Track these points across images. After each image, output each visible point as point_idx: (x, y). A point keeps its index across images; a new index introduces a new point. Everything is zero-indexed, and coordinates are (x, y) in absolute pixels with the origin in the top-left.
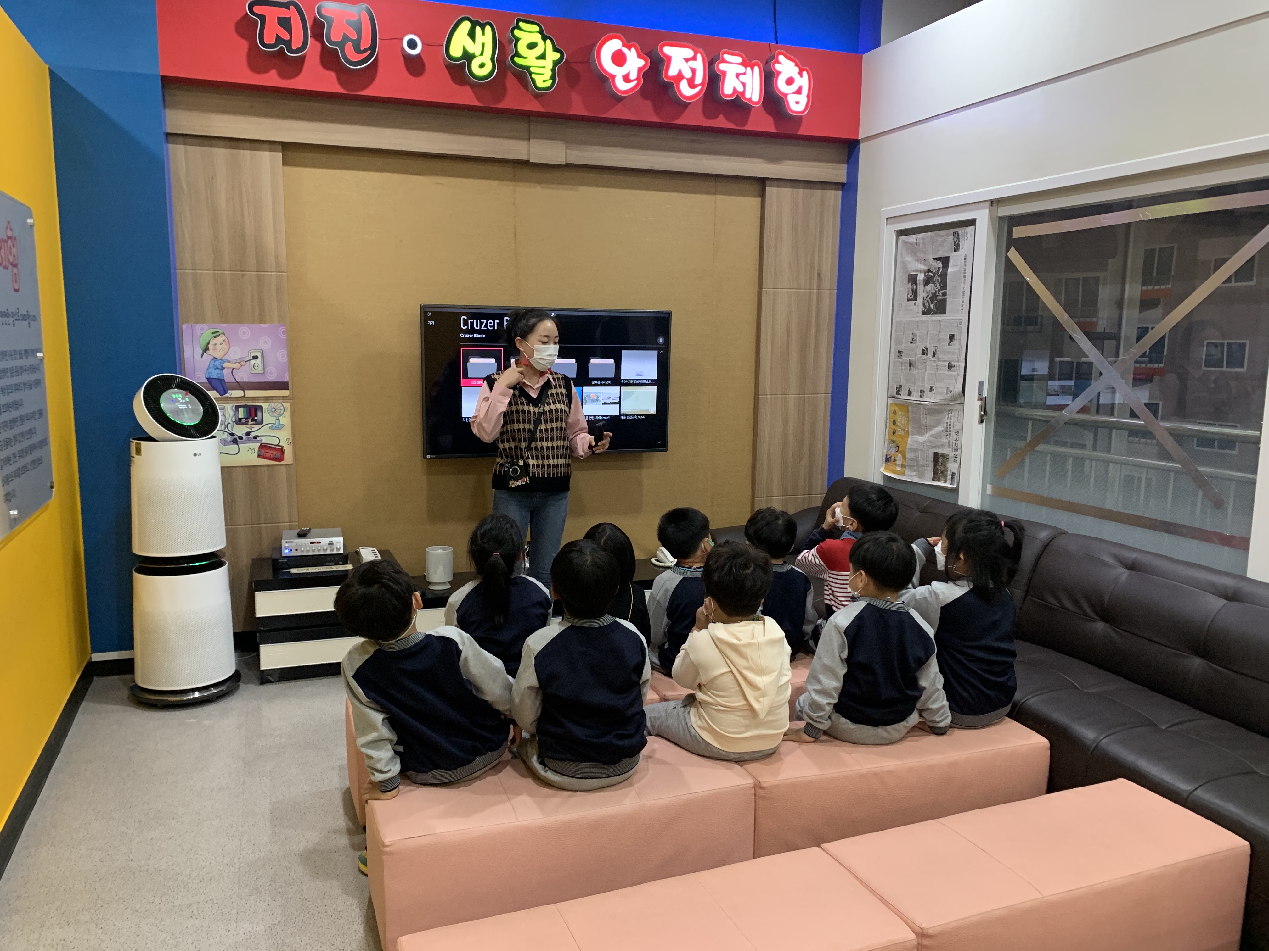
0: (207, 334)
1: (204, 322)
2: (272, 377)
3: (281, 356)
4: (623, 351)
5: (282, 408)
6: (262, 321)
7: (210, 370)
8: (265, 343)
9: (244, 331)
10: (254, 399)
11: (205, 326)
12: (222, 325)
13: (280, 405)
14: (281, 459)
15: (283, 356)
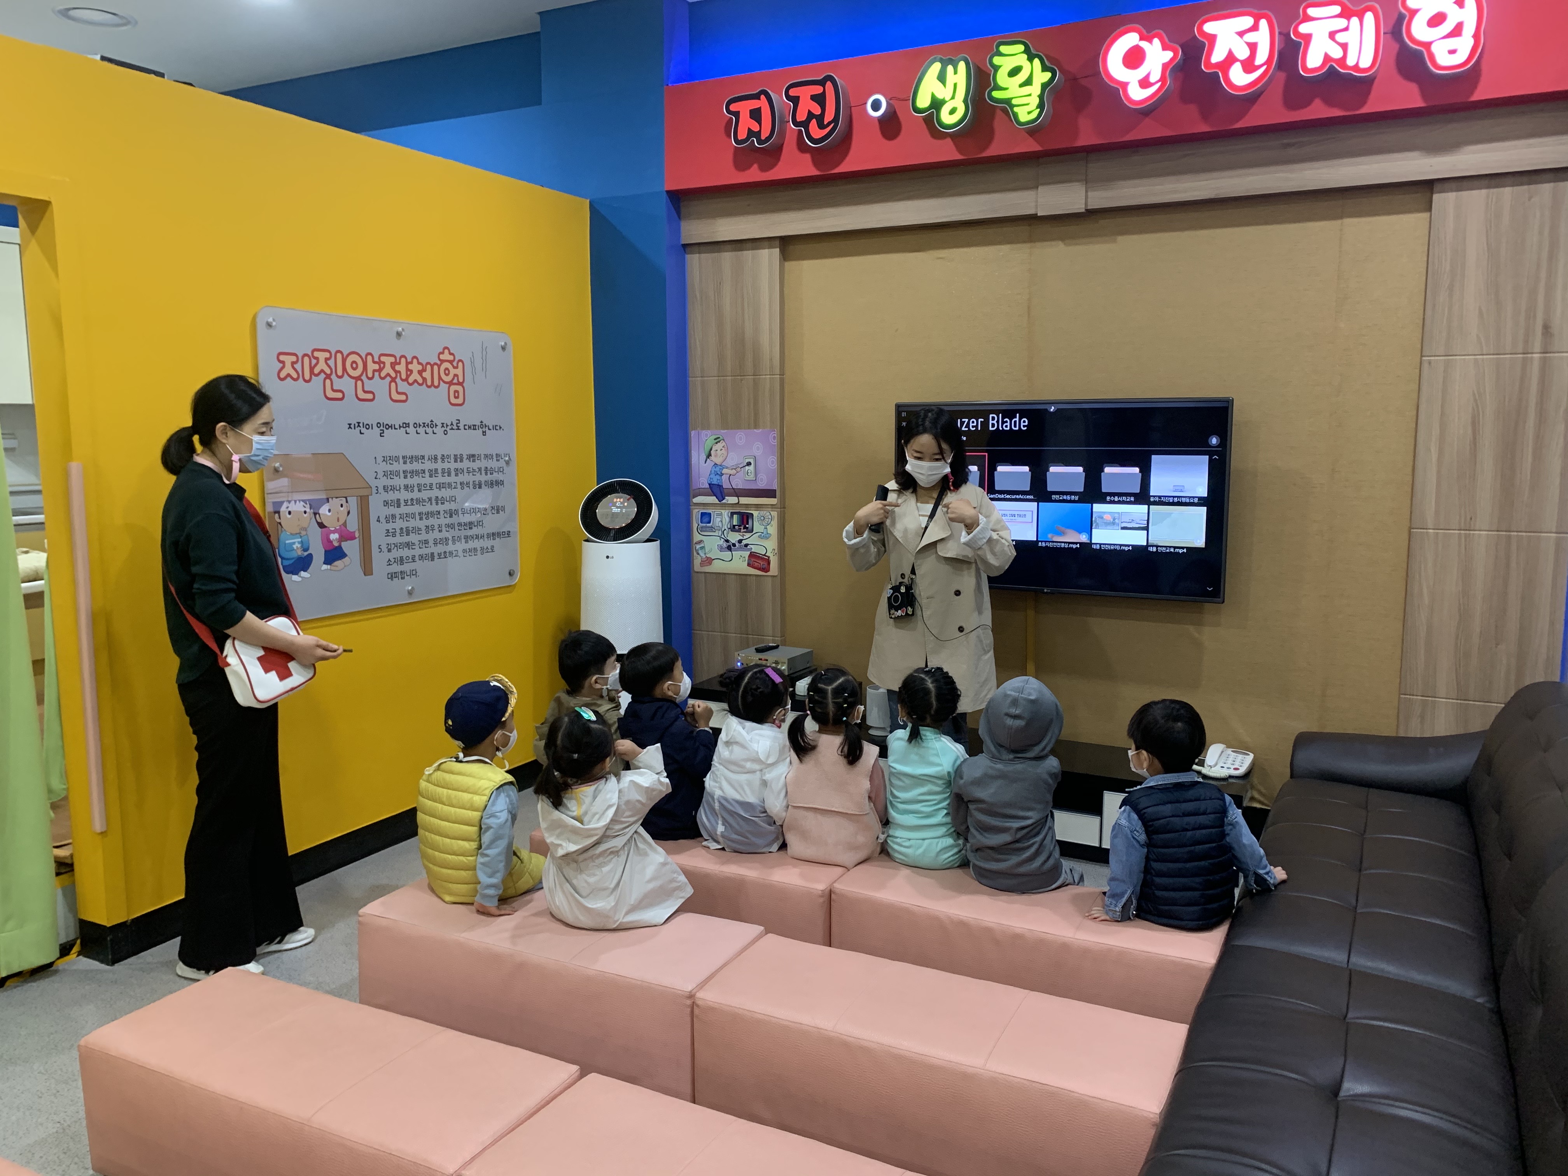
0: (710, 441)
1: (708, 429)
2: (762, 485)
3: (770, 463)
4: (1153, 456)
5: (770, 517)
6: (756, 426)
7: (712, 476)
8: (758, 449)
9: (740, 437)
10: (747, 506)
11: (709, 432)
12: (722, 431)
13: (769, 514)
14: (766, 570)
15: (773, 462)
